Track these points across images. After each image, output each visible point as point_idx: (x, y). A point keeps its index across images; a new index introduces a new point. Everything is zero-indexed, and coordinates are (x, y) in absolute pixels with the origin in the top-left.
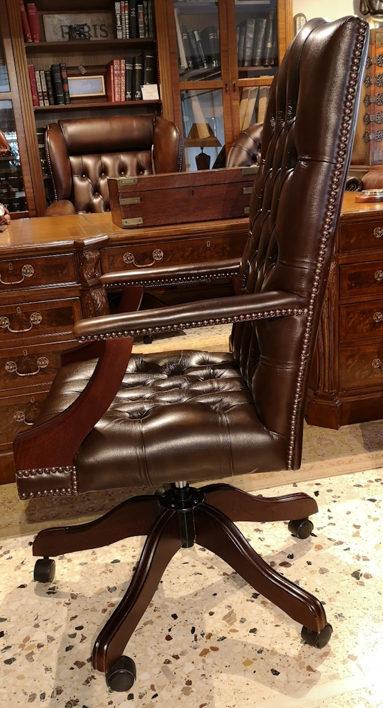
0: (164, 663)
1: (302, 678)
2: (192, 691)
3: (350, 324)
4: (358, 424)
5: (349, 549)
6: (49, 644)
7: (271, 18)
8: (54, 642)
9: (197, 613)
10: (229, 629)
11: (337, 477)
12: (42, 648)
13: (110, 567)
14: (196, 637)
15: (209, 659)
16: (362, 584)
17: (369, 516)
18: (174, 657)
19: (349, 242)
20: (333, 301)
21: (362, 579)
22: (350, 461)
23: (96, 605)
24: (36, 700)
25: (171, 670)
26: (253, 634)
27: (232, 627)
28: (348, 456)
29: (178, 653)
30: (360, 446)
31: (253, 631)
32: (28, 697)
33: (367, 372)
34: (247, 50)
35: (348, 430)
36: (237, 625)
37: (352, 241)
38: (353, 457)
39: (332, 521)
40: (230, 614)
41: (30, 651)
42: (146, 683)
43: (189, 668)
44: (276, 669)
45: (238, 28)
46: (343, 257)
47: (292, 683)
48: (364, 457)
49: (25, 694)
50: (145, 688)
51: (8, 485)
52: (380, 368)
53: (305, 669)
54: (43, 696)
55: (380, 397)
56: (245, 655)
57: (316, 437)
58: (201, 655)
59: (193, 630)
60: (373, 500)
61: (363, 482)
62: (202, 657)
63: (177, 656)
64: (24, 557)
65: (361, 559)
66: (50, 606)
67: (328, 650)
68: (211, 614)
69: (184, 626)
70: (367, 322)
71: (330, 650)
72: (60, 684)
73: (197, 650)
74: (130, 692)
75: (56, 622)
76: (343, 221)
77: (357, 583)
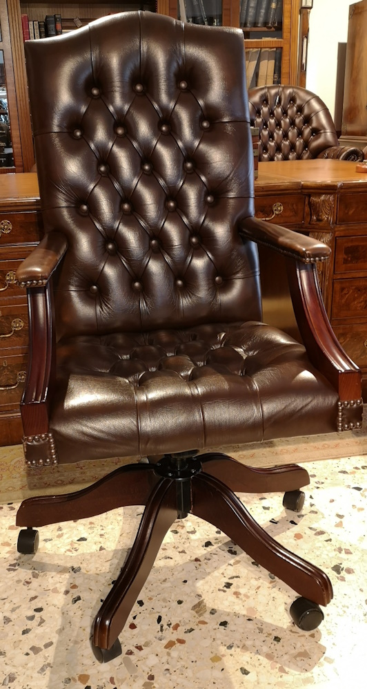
0: (127, 654)
1: (274, 680)
2: (154, 687)
3: (343, 301)
5: (330, 540)
6: (6, 626)
8: (11, 623)
9: (164, 600)
10: (198, 620)
11: (322, 462)
13: (76, 546)
14: (162, 627)
15: (174, 653)
16: (343, 579)
17: (353, 506)
18: (137, 647)
19: (348, 213)
20: (327, 275)
21: (343, 573)
22: (337, 446)
23: (58, 585)
25: (133, 662)
26: (223, 627)
27: (201, 619)
28: (335, 439)
29: (141, 643)
31: (224, 624)
33: (359, 352)
34: (250, 10)
36: (207, 617)
37: (351, 212)
38: (339, 441)
39: (313, 509)
40: (198, 605)
42: (105, 675)
43: (153, 660)
44: (246, 668)
46: (340, 229)
47: (262, 685)
48: (351, 442)
50: (104, 681)
53: (277, 670)
56: (213, 650)
58: (166, 647)
59: (159, 619)
60: (359, 489)
61: (349, 468)
62: (167, 650)
63: (141, 646)
65: (343, 552)
66: (9, 584)
67: (303, 651)
68: (180, 602)
69: (150, 614)
70: (362, 299)
71: (305, 650)
72: (14, 670)
73: (163, 641)
74: (88, 684)
75: (14, 601)
76: (342, 191)
77: (338, 578)
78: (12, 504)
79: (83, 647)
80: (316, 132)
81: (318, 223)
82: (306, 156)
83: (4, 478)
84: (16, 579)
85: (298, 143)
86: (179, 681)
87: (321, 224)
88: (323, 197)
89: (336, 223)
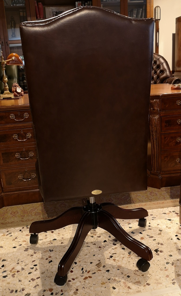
0: (68, 281)
1: (125, 291)
2: (78, 293)
3: (166, 143)
4: (169, 187)
5: (155, 240)
6: (22, 271)
7: (144, 8)
8: (24, 270)
9: (85, 262)
10: (98, 269)
11: (156, 209)
12: (19, 272)
13: (52, 242)
14: (83, 272)
15: (87, 281)
17: (167, 227)
18: (72, 279)
19: (165, 106)
20: (158, 132)
21: (159, 252)
22: (163, 203)
23: (44, 256)
24: (13, 292)
25: (71, 284)
26: (107, 272)
27: (99, 269)
28: (162, 200)
29: (75, 277)
30: (168, 196)
31: (108, 271)
32: (10, 291)
33: (174, 164)
35: (165, 189)
36: (101, 268)
38: (164, 201)
39: (150, 228)
40: (99, 263)
41: (14, 273)
42: (59, 289)
43: (78, 284)
44: (114, 287)
45: (129, 12)
46: (163, 113)
47: (120, 293)
48: (169, 201)
49: (9, 290)
50: (58, 291)
51: (14, 206)
52: (180, 162)
53: (127, 288)
54: (16, 291)
55: (180, 175)
56: (102, 280)
57: (149, 192)
58: (84, 279)
59: (82, 269)
60: (170, 220)
61: (167, 212)
62: (84, 280)
63: (74, 279)
64: (17, 236)
65: (160, 244)
66: (24, 256)
67: (138, 281)
68: (91, 263)
69: (79, 267)
70: (174, 142)
71: (139, 281)
72: (24, 287)
73: (83, 277)
74: (52, 292)
75: (26, 262)
77: (156, 254)
78: (28, 226)
79: (52, 279)
80: (162, 72)
81: (153, 111)
82: (158, 82)
83: (25, 216)
84: (27, 254)
85: (155, 77)
86: (88, 291)
87: (155, 111)
88: (155, 100)
89: (161, 111)
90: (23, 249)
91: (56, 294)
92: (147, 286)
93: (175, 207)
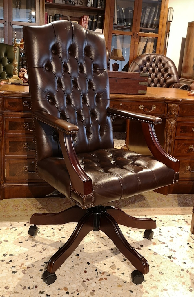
0: (83, 281)
2: (95, 294)
3: (178, 149)
4: (176, 195)
5: (167, 246)
6: (32, 267)
7: (158, 7)
8: (34, 267)
9: (98, 263)
10: (112, 272)
11: (165, 216)
12: (29, 269)
13: (61, 240)
14: (97, 273)
15: (103, 282)
16: (172, 261)
17: (178, 234)
18: (87, 279)
19: (183, 112)
20: (173, 137)
21: (172, 259)
22: (172, 210)
24: (26, 289)
25: (86, 285)
26: (122, 275)
27: (114, 271)
28: (171, 207)
29: (89, 278)
30: (176, 204)
31: (123, 274)
32: (22, 288)
33: (183, 171)
34: (145, 20)
35: (172, 196)
36: (116, 270)
37: (184, 112)
38: (173, 208)
39: (161, 233)
40: (113, 266)
41: (24, 269)
42: (74, 289)
43: (94, 285)
44: (131, 290)
45: (142, 10)
46: (180, 119)
48: (178, 209)
49: (21, 286)
50: (74, 290)
51: (16, 199)
52: (189, 170)
53: (145, 292)
54: (29, 288)
55: (188, 184)
56: (118, 283)
57: (157, 197)
58: (99, 280)
59: (96, 270)
60: (180, 228)
61: (176, 219)
62: (100, 281)
64: (22, 230)
65: (173, 251)
66: (33, 252)
67: (155, 286)
68: (105, 264)
69: (93, 268)
70: (186, 149)
71: (156, 286)
72: (37, 284)
73: (98, 278)
74: (67, 291)
75: (36, 259)
76: (181, 103)
77: (170, 260)
79: (65, 278)
80: (170, 75)
81: (170, 115)
82: (164, 86)
83: (29, 211)
84: (36, 250)
85: (161, 80)
86: (105, 293)
87: (172, 115)
88: (173, 105)
89: (178, 116)
90: (31, 244)
91: (72, 294)
92: (164, 291)
93: (184, 215)
